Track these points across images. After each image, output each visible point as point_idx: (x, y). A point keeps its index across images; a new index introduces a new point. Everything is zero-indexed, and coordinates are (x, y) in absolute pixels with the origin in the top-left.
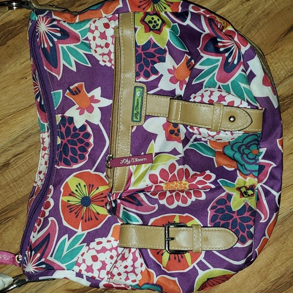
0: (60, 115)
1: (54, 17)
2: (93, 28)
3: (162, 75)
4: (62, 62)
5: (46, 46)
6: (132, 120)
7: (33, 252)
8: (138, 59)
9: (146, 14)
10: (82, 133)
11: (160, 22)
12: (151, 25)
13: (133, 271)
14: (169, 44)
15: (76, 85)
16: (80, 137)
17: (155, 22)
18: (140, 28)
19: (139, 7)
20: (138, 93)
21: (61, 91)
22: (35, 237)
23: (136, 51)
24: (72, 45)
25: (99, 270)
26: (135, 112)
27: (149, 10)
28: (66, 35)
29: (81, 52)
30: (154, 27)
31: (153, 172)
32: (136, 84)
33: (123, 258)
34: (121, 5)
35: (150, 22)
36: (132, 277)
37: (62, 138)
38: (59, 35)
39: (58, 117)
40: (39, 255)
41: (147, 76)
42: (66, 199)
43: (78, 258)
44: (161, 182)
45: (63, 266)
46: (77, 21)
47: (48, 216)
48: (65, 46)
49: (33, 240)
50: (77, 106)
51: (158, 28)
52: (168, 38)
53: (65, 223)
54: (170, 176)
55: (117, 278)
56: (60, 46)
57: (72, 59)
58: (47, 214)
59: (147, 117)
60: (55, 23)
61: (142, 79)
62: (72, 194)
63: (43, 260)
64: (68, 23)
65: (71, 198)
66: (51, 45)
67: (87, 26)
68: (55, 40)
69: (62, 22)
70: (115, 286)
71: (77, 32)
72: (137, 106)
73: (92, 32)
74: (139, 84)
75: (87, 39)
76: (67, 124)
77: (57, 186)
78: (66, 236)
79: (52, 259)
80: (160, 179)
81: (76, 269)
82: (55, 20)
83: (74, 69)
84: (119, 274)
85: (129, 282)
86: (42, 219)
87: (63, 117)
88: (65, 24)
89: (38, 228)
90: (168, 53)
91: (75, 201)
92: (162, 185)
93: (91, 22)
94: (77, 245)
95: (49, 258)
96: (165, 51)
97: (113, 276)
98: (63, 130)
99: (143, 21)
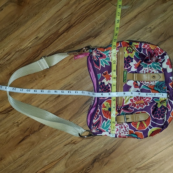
0: (100, 82)
1: (98, 50)
2: (110, 53)
3: (132, 66)
4: (101, 64)
5: (96, 60)
6: (124, 82)
7: (95, 126)
8: (125, 62)
9: (128, 47)
10: (107, 87)
11: (132, 50)
12: (129, 51)
13: (126, 131)
14: (134, 56)
15: (105, 72)
16: (107, 88)
17: (130, 49)
18: (126, 52)
19: (125, 45)
20: (125, 73)
21: (100, 74)
22: (94, 121)
23: (124, 59)
24: (104, 59)
25: (116, 131)
26: (124, 79)
27: (128, 46)
28: (102, 56)
29: (107, 61)
30: (130, 51)
31: (131, 98)
32: (124, 70)
33: (122, 128)
34: (120, 45)
35: (129, 50)
36: (126, 132)
37: (101, 89)
38: (99, 56)
39: (100, 83)
40: (96, 127)
41: (127, 67)
42: (103, 109)
43: (109, 127)
44: (134, 102)
45: (105, 130)
46: (105, 51)
47: (99, 115)
48: (101, 59)
49: (94, 122)
50: (106, 79)
51: (131, 51)
52: (135, 54)
53: (104, 117)
54: (137, 99)
55: (122, 134)
56: (100, 59)
57: (104, 63)
58: (98, 114)
59: (128, 80)
60: (98, 52)
61: (126, 68)
62: (105, 107)
63: (98, 128)
64: (103, 52)
65: (105, 109)
66: (97, 59)
67: (109, 52)
68: (98, 58)
69: (100, 52)
70: (122, 136)
71: (105, 54)
72: (125, 77)
73: (110, 54)
74: (125, 70)
75: (108, 56)
76: (103, 85)
77: (100, 105)
78: (105, 121)
79: (101, 128)
80: (134, 101)
81: (109, 131)
82: (98, 51)
83: (104, 67)
84: (122, 133)
85: (126, 134)
86: (97, 115)
87: (101, 82)
88: (101, 52)
89: (96, 118)
90: (134, 59)
91: (106, 109)
92: (135, 102)
93: (110, 51)
94: (109, 124)
95: (100, 128)
96: (133, 59)
97: (120, 134)
98: (101, 87)
99: (127, 50)
